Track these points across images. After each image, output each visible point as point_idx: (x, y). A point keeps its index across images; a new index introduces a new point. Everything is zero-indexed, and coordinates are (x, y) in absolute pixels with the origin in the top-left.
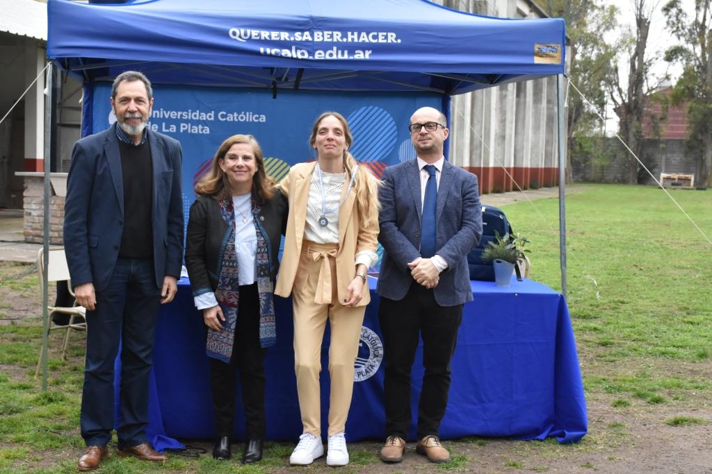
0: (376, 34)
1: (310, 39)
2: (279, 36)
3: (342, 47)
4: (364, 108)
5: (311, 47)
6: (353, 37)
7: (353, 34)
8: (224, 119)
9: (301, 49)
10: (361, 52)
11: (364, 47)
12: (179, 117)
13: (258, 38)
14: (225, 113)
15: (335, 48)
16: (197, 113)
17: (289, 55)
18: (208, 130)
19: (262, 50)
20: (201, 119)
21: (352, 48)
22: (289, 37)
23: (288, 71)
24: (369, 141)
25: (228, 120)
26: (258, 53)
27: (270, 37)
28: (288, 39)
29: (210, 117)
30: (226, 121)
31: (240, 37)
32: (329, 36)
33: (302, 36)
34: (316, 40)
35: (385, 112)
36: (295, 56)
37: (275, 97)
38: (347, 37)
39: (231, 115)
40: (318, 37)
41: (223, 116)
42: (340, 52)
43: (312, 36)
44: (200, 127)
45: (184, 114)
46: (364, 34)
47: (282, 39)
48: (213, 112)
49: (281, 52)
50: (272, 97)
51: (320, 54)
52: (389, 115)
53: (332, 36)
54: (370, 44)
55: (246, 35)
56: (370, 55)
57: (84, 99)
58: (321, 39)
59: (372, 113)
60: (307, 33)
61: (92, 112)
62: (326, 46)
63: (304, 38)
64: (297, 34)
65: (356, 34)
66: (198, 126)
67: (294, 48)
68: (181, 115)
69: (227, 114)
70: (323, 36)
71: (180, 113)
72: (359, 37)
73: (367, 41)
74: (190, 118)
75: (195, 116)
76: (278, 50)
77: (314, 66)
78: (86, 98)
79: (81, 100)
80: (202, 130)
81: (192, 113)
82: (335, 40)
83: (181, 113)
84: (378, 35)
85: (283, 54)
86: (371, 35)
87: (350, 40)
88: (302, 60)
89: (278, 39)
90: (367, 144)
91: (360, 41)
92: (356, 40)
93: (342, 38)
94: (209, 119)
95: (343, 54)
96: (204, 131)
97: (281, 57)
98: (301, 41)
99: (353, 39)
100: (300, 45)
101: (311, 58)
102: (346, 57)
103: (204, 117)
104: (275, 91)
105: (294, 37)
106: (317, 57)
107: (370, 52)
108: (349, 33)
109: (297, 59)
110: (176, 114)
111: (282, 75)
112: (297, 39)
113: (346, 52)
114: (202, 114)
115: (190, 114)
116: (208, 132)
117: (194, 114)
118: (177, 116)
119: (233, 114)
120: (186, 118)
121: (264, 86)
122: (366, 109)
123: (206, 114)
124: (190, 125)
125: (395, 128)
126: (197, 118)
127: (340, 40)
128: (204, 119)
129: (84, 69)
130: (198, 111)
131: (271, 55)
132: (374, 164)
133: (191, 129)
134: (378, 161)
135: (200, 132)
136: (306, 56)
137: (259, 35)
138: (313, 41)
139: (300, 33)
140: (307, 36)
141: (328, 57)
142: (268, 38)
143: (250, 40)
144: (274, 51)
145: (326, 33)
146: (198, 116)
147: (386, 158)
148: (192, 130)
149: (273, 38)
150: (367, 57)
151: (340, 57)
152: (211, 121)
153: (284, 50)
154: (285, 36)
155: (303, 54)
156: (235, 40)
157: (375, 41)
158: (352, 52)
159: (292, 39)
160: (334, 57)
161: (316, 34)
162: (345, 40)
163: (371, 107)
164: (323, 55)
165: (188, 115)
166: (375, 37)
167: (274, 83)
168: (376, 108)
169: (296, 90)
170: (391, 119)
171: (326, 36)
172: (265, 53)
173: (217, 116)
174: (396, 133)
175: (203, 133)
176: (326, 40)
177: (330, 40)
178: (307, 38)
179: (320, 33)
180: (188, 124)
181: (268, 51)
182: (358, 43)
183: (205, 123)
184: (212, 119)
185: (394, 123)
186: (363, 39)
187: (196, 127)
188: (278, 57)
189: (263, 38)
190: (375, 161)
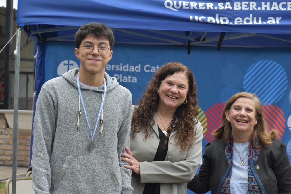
0: (285, 3)
1: (231, 8)
2: (205, 6)
3: (256, 14)
4: (260, 62)
5: (231, 15)
6: (266, 6)
7: (266, 4)
8: (149, 71)
9: (223, 17)
10: (273, 18)
11: (275, 14)
12: (113, 69)
13: (188, 8)
14: (149, 66)
15: (251, 16)
16: (127, 66)
17: (214, 21)
18: (136, 79)
19: (191, 17)
20: (130, 70)
21: (265, 15)
22: (213, 7)
23: (206, 33)
24: (265, 88)
25: (152, 71)
26: (188, 20)
27: (198, 6)
28: (212, 8)
29: (138, 69)
30: (150, 72)
31: (173, 7)
32: (246, 6)
33: (224, 6)
34: (235, 9)
35: (278, 65)
36: (218, 22)
37: (189, 53)
38: (261, 6)
39: (154, 68)
40: (237, 6)
41: (148, 68)
42: (255, 18)
43: (232, 5)
44: (130, 77)
45: (117, 66)
46: (275, 4)
47: (208, 8)
48: (140, 65)
49: (207, 19)
50: (187, 52)
51: (239, 20)
52: (281, 67)
53: (248, 6)
54: (280, 11)
55: (178, 5)
56: (280, 21)
57: (38, 55)
58: (240, 8)
59: (267, 65)
60: (228, 3)
61: (44, 66)
62: (244, 14)
63: (226, 8)
64: (220, 4)
65: (268, 3)
66: (127, 76)
67: (217, 15)
68: (115, 68)
69: (151, 66)
70: (241, 5)
71: (113, 66)
72: (271, 6)
73: (278, 9)
74: (121, 70)
75: (126, 68)
76: (204, 18)
77: (234, 30)
78: (40, 55)
79: (35, 56)
80: (131, 79)
81: (123, 66)
82: (251, 9)
83: (115, 66)
84: (287, 4)
85: (209, 21)
86: (281, 5)
87: (263, 9)
88: (224, 25)
89: (204, 8)
90: (263, 90)
91: (272, 9)
92: (268, 9)
93: (257, 7)
94: (137, 71)
95: (257, 21)
96: (133, 80)
97: (207, 23)
98: (223, 10)
99: (266, 8)
100: (222, 13)
101: (231, 23)
102: (260, 22)
103: (133, 69)
104: (189, 48)
105: (218, 6)
106: (236, 23)
107: (280, 18)
108: (263, 3)
109: (220, 24)
110: (110, 67)
111: (200, 37)
112: (219, 8)
113: (260, 18)
114: (131, 67)
115: (121, 67)
116: (136, 81)
117: (124, 67)
118: (111, 69)
119: (156, 67)
120: (119, 70)
121: (181, 44)
122: (262, 62)
123: (134, 67)
124: (121, 75)
125: (286, 77)
126: (127, 70)
127: (256, 9)
128: (133, 71)
129: (39, 33)
130: (128, 65)
131: (198, 22)
132: (269, 106)
133: (123, 78)
134: (273, 104)
135: (130, 81)
136: (227, 22)
137: (189, 5)
138: (233, 10)
139: (222, 4)
140: (228, 6)
141: (245, 23)
142: (196, 8)
143: (181, 9)
144: (201, 18)
145: (243, 3)
146: (128, 68)
147: (279, 101)
148: (123, 80)
149: (200, 8)
150: (278, 22)
151: (255, 23)
152: (138, 72)
153: (209, 18)
154: (210, 5)
155: (224, 20)
156: (169, 9)
157: (285, 9)
158: (265, 19)
159: (216, 8)
160: (251, 23)
161: (235, 4)
162: (259, 9)
163: (266, 61)
164: (241, 21)
165: (120, 67)
166: (284, 6)
167: (189, 42)
168: (271, 61)
169: (219, 48)
170: (283, 70)
171: (244, 6)
172: (194, 20)
173: (143, 68)
174: (287, 82)
175: (132, 82)
176: (244, 9)
177: (247, 9)
178: (228, 7)
179: (239, 3)
180: (120, 75)
181: (196, 18)
182: (270, 11)
183: (133, 74)
184: (139, 70)
185: (285, 73)
186: (275, 8)
187: (126, 77)
188: (204, 23)
189: (192, 8)
190: (270, 104)
